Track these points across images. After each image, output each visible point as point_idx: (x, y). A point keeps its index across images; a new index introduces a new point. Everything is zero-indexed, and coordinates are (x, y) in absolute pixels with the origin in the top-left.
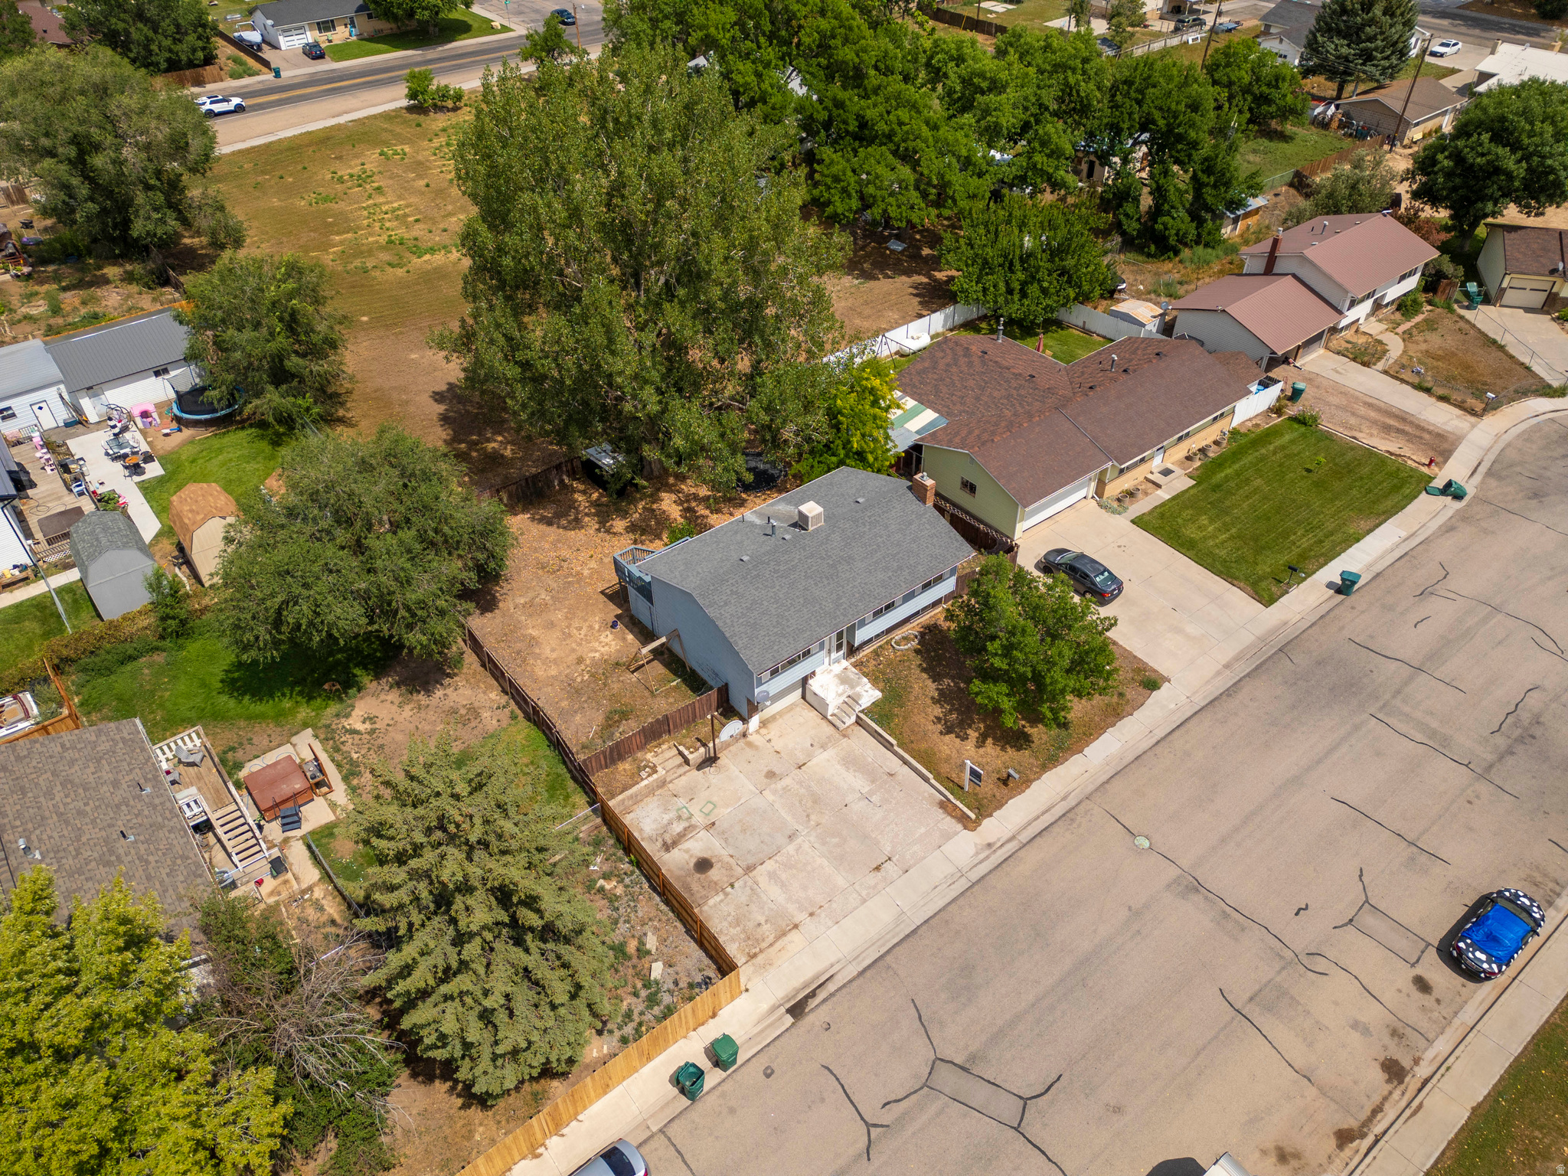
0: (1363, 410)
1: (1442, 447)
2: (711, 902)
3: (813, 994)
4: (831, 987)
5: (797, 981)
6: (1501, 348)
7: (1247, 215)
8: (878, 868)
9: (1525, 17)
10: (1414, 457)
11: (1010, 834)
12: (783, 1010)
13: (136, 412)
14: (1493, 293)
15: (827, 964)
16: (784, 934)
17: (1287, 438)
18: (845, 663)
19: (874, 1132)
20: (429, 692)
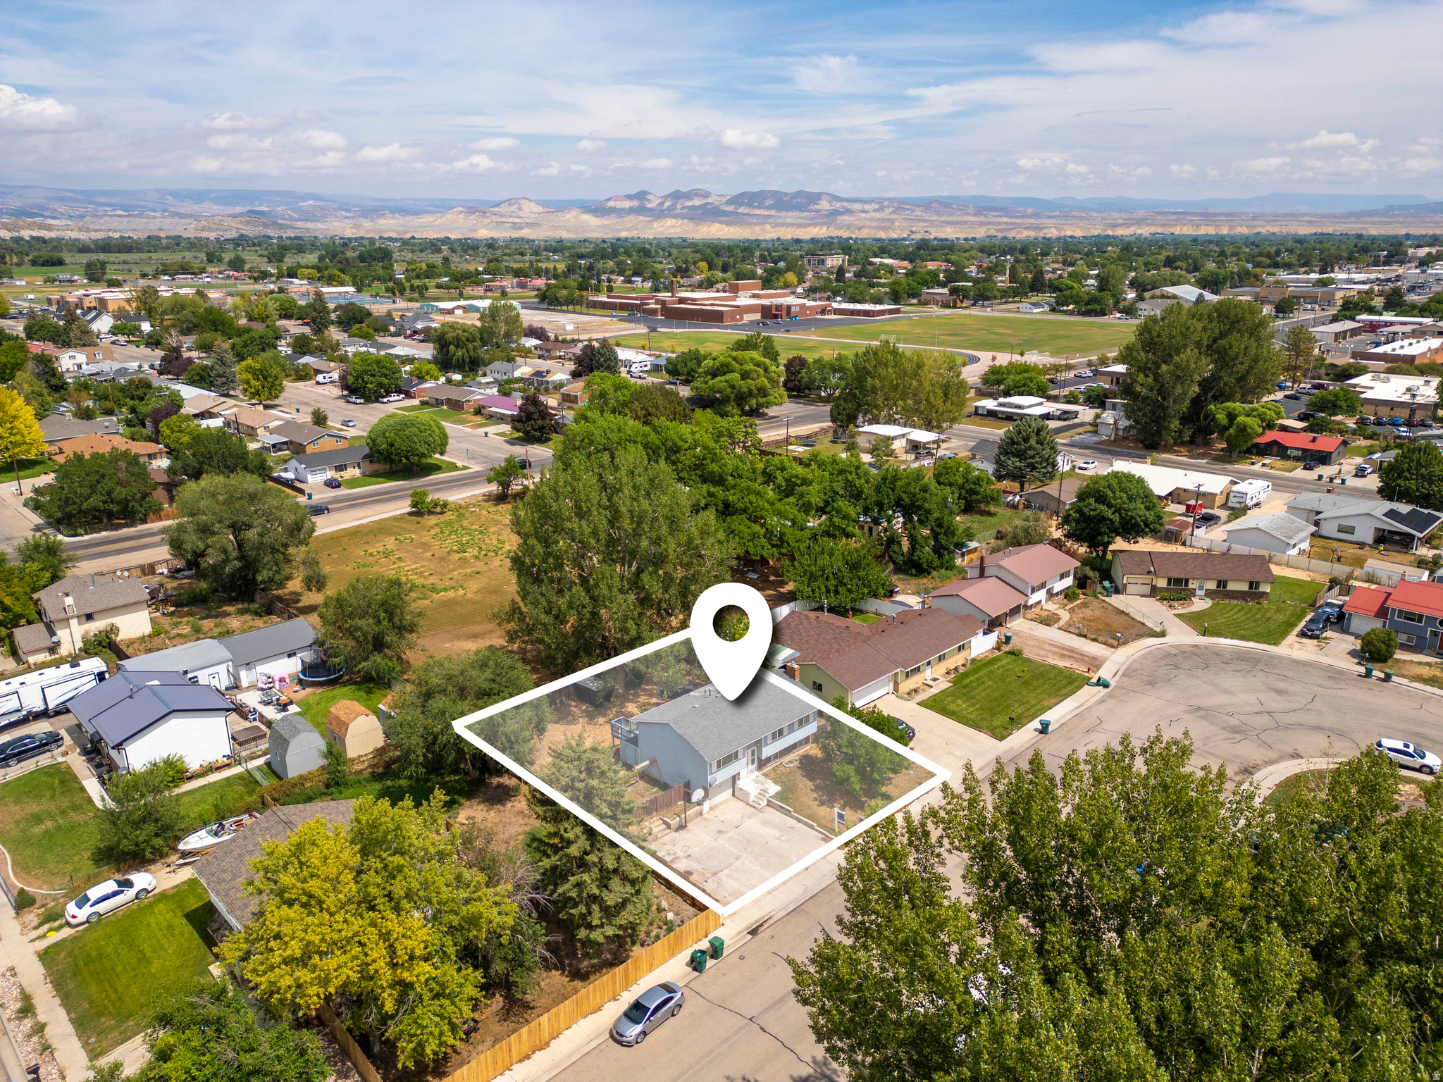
0: (1048, 648)
1: (1095, 663)
3: (761, 925)
4: (771, 921)
5: (751, 920)
6: (1127, 614)
7: (970, 552)
9: (1137, 448)
10: (1080, 668)
12: (744, 933)
13: (277, 678)
14: (1120, 587)
15: (766, 913)
17: (1005, 662)
18: (757, 773)
20: (503, 805)
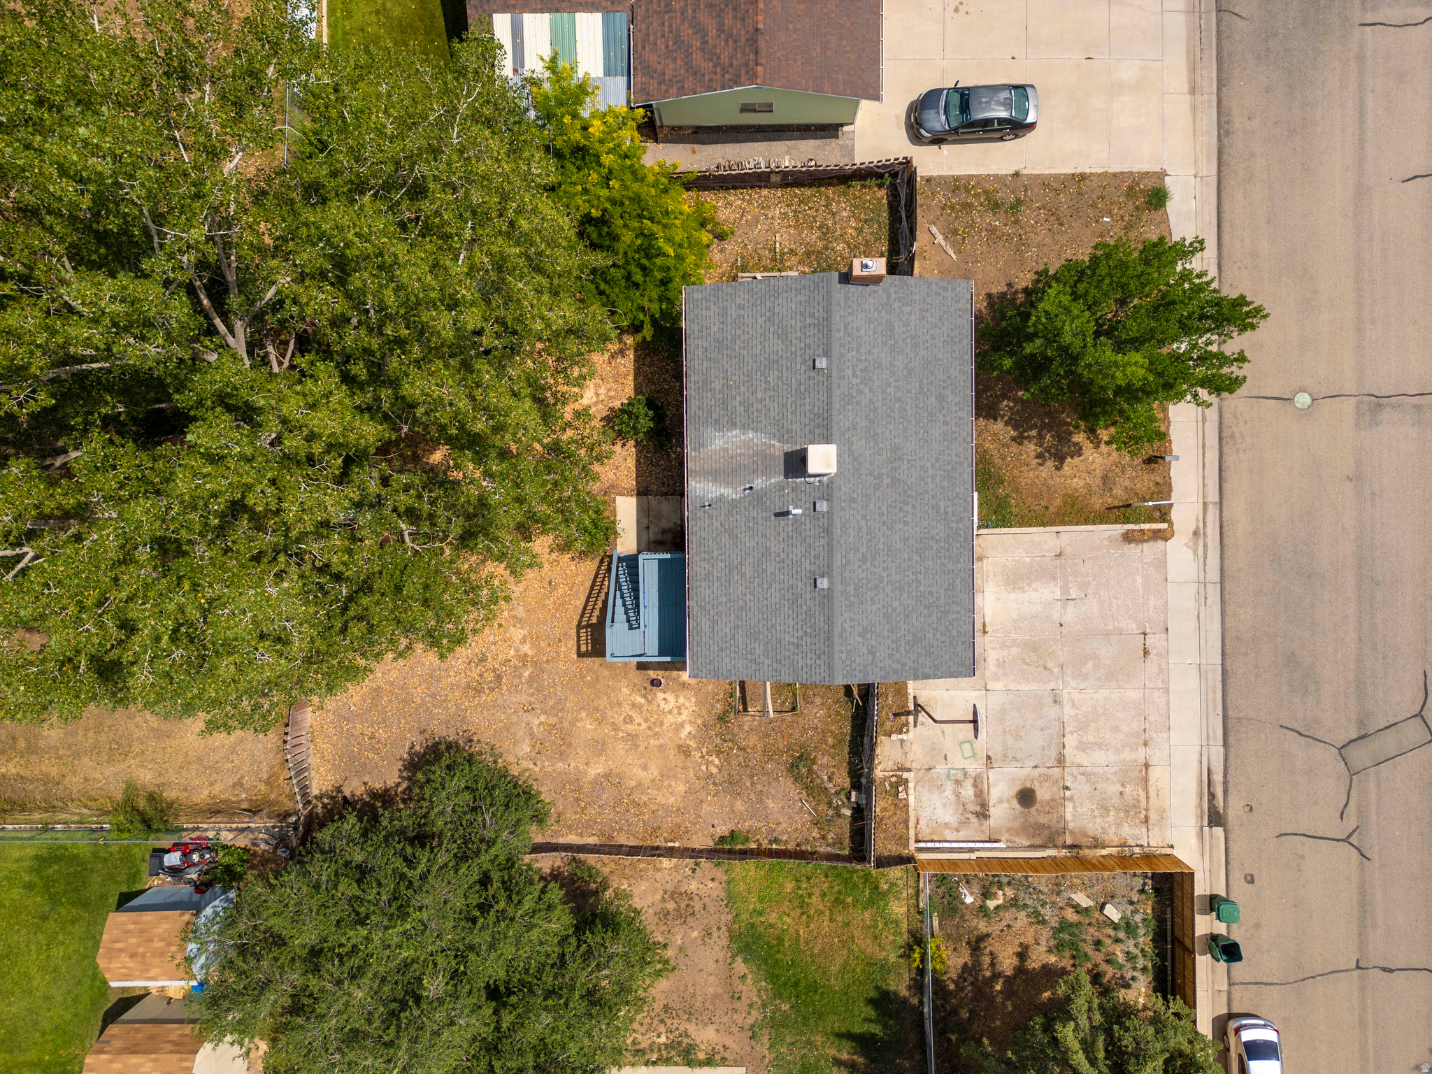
2: (1069, 816)
3: (1212, 796)
4: (1218, 777)
5: (1193, 800)
8: (1146, 653)
11: (1201, 505)
12: (1206, 829)
15: (1196, 765)
16: (1146, 780)
19: (1354, 840)
